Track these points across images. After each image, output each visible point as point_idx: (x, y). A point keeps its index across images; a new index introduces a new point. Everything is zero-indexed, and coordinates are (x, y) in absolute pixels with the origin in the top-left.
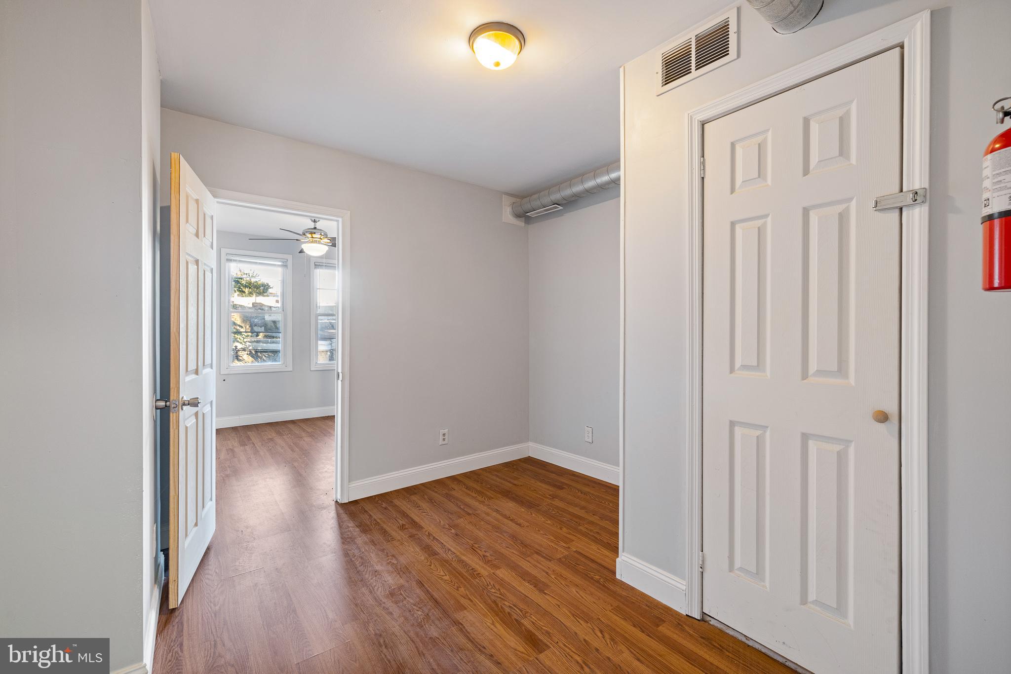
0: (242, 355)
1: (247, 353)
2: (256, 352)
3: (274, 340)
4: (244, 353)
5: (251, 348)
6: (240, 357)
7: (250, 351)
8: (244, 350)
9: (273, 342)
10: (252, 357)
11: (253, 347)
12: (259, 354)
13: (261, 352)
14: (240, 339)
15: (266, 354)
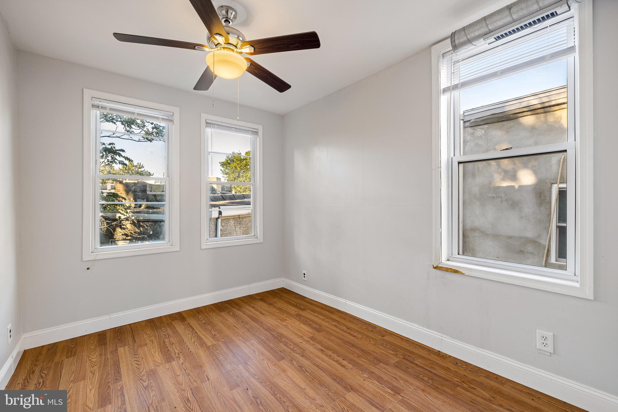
0: (126, 225)
1: (130, 222)
2: (139, 221)
3: (155, 210)
4: (127, 222)
5: (133, 218)
6: (123, 225)
7: (133, 221)
8: (127, 219)
9: (154, 213)
10: (135, 225)
11: (135, 217)
12: (141, 224)
13: (143, 222)
14: (121, 210)
15: (148, 224)
